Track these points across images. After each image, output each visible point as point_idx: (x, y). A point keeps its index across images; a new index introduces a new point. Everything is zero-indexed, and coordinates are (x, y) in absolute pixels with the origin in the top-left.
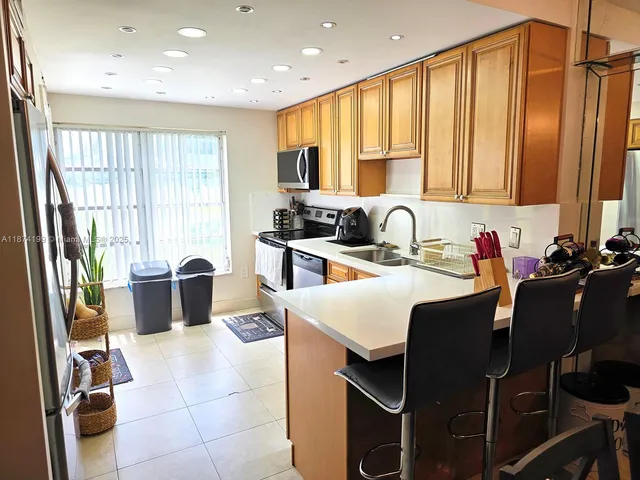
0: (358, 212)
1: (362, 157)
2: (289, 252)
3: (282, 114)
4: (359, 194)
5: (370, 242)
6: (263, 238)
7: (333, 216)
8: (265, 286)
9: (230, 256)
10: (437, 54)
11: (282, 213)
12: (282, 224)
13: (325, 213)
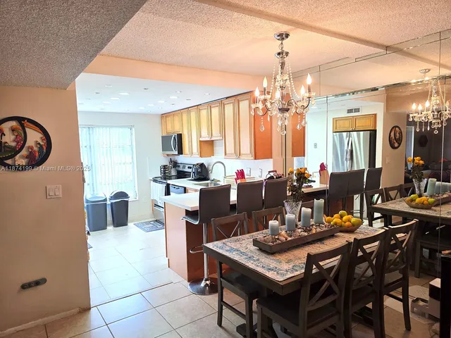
0: (202, 165)
1: (201, 139)
2: (168, 186)
3: (164, 116)
4: (201, 156)
5: (208, 180)
6: (155, 180)
7: (191, 168)
8: (156, 205)
9: (137, 191)
10: (227, 98)
11: (165, 167)
12: (165, 173)
13: (187, 166)
